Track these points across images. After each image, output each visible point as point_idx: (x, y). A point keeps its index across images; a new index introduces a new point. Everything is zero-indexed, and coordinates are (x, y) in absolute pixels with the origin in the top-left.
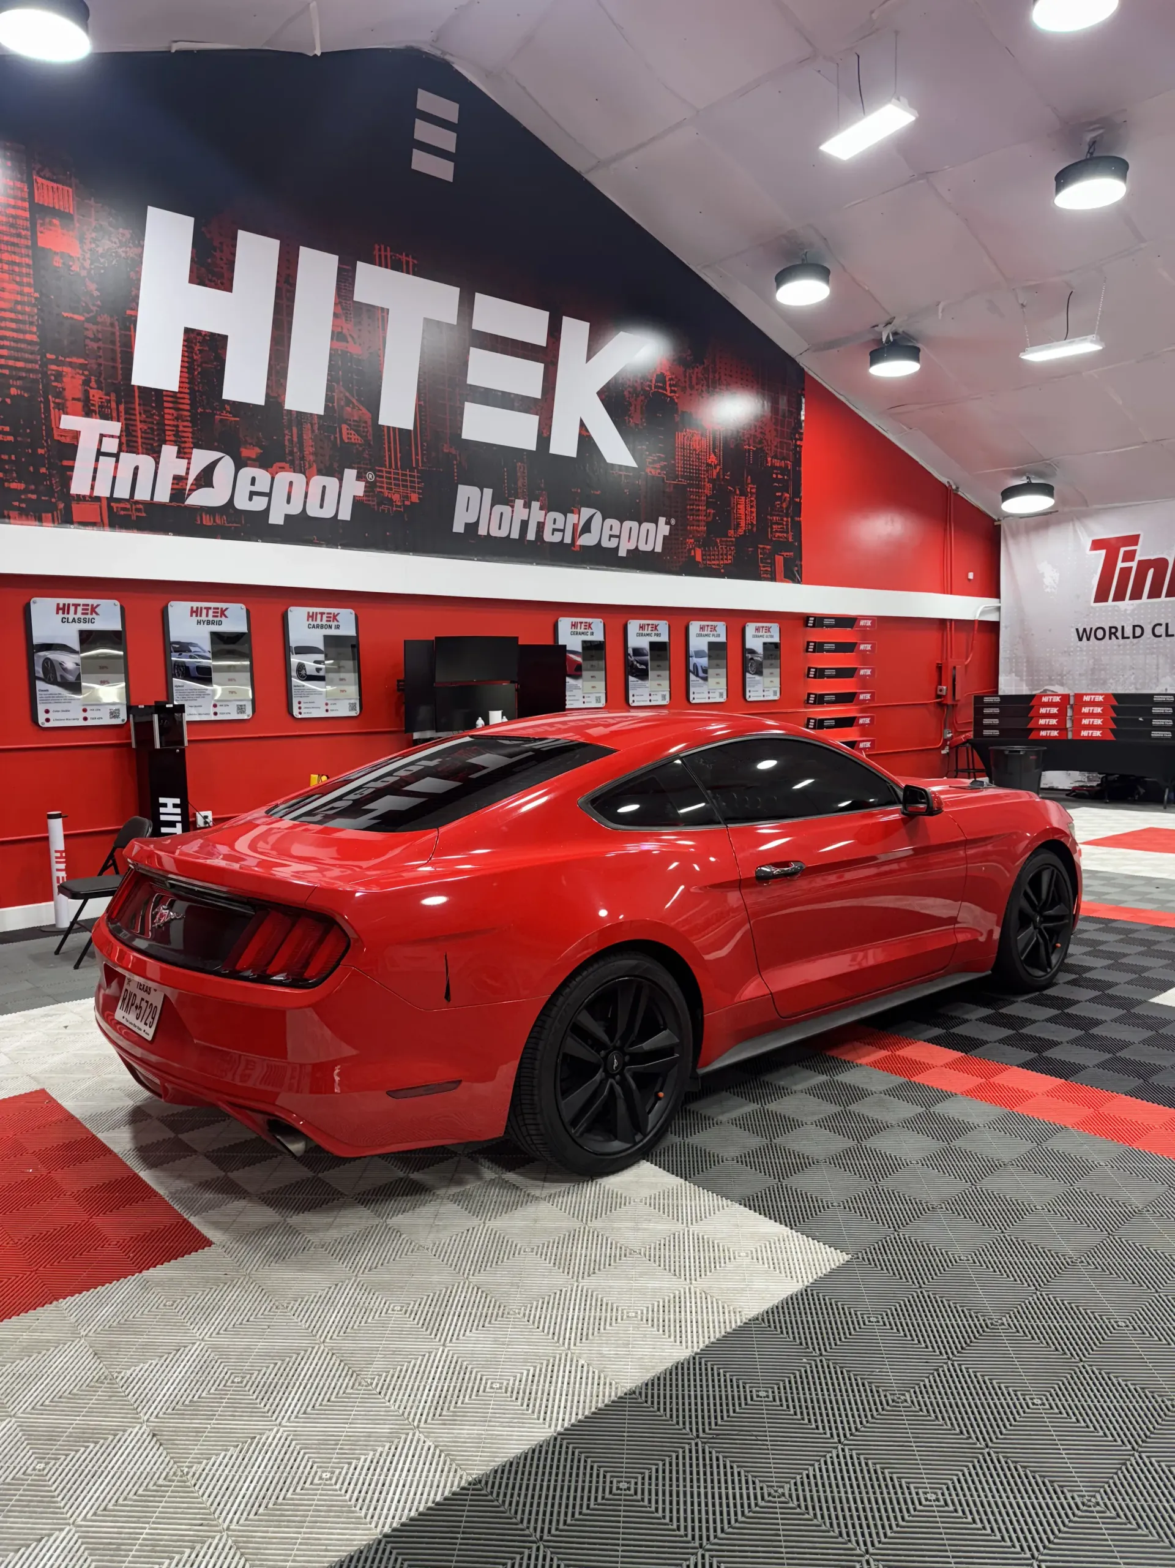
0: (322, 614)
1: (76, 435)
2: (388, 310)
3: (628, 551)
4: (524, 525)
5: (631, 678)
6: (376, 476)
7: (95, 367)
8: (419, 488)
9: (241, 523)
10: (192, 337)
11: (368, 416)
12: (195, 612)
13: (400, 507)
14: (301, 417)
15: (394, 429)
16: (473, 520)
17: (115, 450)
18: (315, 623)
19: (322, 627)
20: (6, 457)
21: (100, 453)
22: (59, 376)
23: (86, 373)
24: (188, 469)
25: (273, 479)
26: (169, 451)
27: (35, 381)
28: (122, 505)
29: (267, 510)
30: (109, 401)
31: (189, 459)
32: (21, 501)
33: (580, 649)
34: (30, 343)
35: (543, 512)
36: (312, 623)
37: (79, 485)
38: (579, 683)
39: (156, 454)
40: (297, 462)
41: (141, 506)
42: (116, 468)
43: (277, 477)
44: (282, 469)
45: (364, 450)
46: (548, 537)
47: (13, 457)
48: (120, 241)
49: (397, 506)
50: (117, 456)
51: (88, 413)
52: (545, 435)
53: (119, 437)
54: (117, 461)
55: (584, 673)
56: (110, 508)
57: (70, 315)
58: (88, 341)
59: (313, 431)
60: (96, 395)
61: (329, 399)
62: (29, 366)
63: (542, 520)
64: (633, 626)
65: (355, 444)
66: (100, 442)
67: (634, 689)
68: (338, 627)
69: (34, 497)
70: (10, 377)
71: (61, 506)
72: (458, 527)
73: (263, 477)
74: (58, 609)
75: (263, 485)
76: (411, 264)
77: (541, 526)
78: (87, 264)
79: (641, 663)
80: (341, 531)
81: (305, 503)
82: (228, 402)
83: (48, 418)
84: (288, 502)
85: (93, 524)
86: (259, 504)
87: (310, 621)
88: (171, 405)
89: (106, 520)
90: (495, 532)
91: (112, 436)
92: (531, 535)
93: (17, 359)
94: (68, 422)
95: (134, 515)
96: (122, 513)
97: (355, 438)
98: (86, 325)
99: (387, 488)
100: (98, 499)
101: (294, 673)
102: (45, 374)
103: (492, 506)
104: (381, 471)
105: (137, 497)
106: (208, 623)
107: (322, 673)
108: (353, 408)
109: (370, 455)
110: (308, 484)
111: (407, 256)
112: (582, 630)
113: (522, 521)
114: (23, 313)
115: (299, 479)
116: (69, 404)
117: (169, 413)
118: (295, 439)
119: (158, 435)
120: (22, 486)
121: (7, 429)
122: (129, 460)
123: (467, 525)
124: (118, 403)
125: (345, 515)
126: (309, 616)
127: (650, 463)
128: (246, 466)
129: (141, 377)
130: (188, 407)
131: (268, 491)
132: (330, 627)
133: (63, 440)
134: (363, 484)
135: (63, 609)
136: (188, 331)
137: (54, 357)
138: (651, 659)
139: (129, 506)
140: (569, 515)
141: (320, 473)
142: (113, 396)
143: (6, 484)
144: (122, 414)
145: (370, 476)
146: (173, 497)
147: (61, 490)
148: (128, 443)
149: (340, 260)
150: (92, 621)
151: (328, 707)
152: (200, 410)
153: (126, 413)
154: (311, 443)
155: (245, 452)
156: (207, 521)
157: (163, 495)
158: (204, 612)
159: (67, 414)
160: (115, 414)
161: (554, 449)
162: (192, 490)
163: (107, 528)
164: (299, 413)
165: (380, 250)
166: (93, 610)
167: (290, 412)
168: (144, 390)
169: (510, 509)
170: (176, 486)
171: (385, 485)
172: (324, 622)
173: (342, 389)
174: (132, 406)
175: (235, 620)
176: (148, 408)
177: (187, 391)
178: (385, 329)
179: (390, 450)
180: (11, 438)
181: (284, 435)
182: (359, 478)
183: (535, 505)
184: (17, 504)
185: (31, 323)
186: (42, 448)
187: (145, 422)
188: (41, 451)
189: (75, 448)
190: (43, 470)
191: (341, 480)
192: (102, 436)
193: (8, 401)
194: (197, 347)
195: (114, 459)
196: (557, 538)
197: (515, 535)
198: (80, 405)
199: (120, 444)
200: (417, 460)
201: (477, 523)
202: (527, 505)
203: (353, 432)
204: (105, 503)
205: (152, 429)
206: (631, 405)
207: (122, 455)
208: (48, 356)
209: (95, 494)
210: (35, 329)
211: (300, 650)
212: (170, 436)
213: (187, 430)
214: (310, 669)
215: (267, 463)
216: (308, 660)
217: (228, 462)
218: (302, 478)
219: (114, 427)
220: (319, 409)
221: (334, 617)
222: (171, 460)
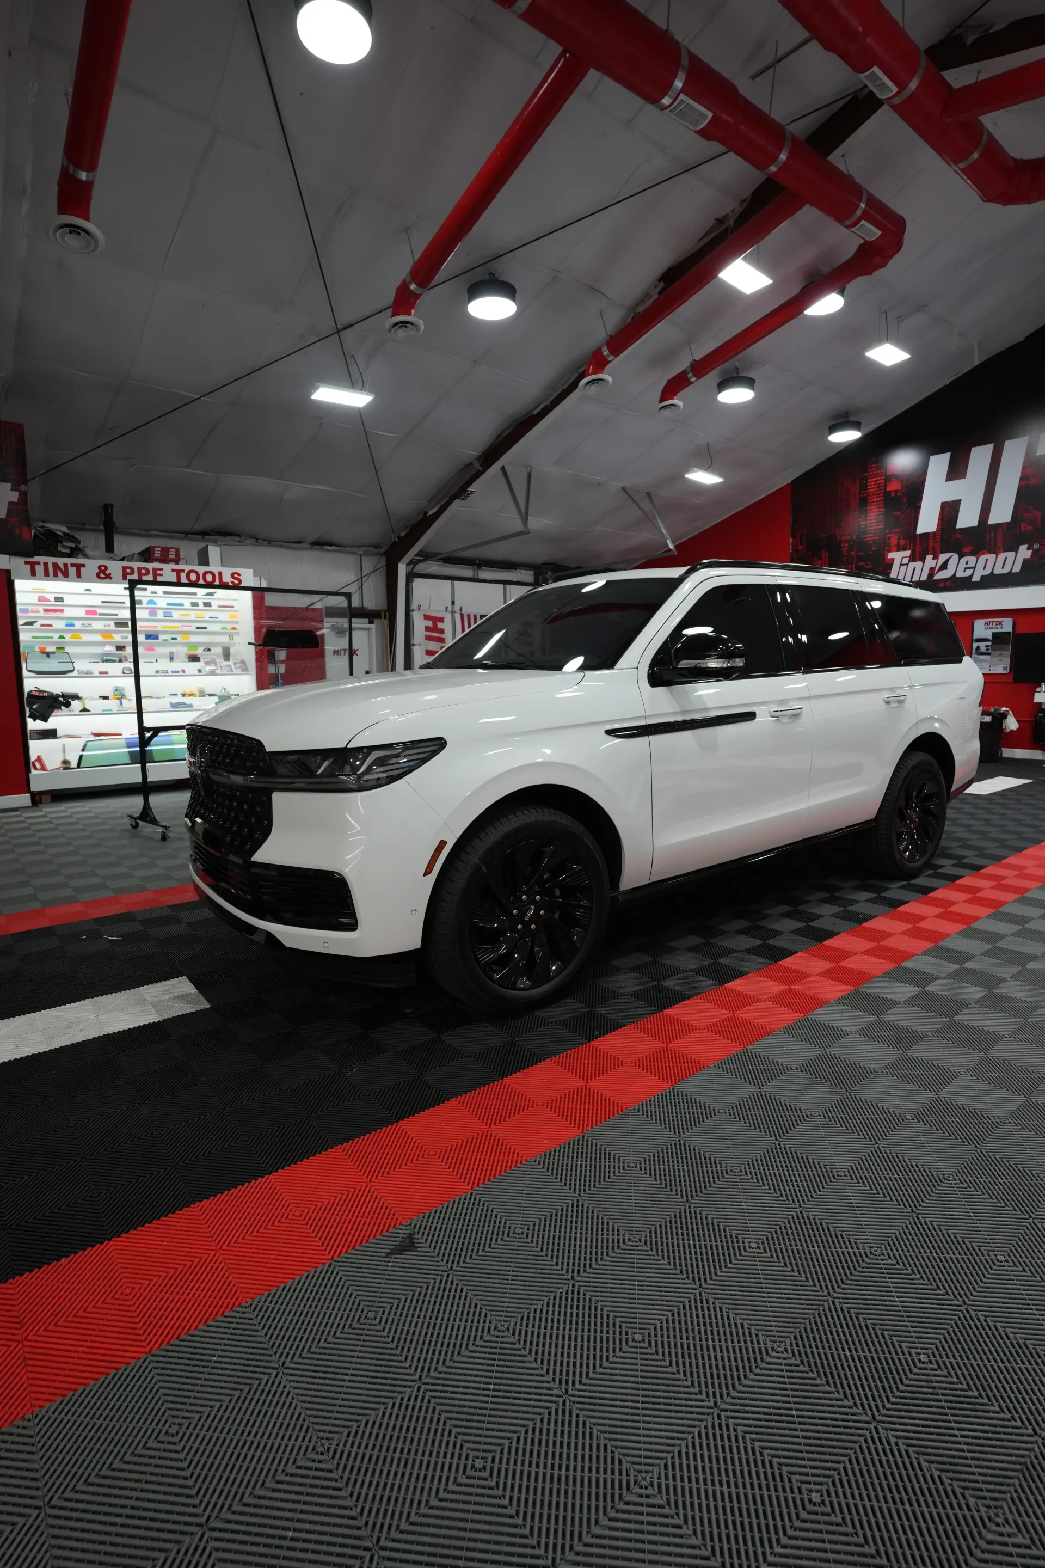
0: (994, 622)
1: (893, 560)
6: (1041, 545)
7: (904, 530)
9: (958, 583)
10: (944, 505)
11: (1037, 514)
14: (998, 526)
17: (907, 562)
18: (989, 627)
19: (993, 628)
21: (902, 565)
22: (889, 539)
23: (900, 534)
24: (937, 564)
25: (978, 559)
26: (929, 558)
27: (882, 543)
29: (972, 576)
30: (907, 543)
31: (938, 559)
34: (881, 529)
39: (923, 560)
40: (992, 549)
42: (907, 570)
43: (980, 558)
44: (983, 554)
45: (1033, 533)
50: (907, 565)
51: (898, 550)
53: (910, 557)
54: (907, 567)
57: (896, 513)
58: (901, 521)
59: (1004, 531)
60: (902, 542)
61: (1015, 512)
62: (880, 538)
65: (1029, 531)
66: (902, 560)
68: (1002, 628)
70: (873, 544)
73: (972, 560)
75: (971, 564)
78: (904, 491)
80: (1013, 578)
81: (994, 568)
82: (959, 529)
83: (884, 556)
84: (985, 569)
86: (969, 573)
87: (987, 626)
88: (933, 538)
91: (907, 557)
93: (876, 537)
94: (891, 555)
97: (1029, 528)
98: (902, 515)
101: (974, 651)
102: (885, 540)
104: (1044, 542)
107: (989, 651)
108: (1029, 513)
109: (1037, 535)
110: (997, 558)
114: (880, 518)
115: (991, 557)
116: (892, 548)
117: (931, 541)
118: (993, 538)
119: (926, 552)
121: (870, 563)
122: (912, 565)
124: (911, 543)
125: (1017, 569)
126: (986, 623)
129: (921, 529)
130: (940, 537)
131: (974, 566)
132: (998, 628)
134: (1030, 551)
136: (943, 503)
137: (888, 532)
141: (1005, 551)
142: (909, 540)
144: (912, 547)
146: (928, 577)
148: (913, 559)
151: (990, 668)
152: (945, 536)
153: (914, 546)
154: (1001, 537)
155: (965, 550)
156: (942, 585)
157: (924, 577)
159: (891, 552)
160: (909, 548)
162: (937, 573)
164: (996, 524)
167: (991, 525)
168: (922, 535)
170: (931, 572)
172: (996, 626)
173: (1024, 504)
174: (916, 542)
176: (923, 541)
177: (941, 530)
181: (987, 537)
182: (1028, 549)
185: (882, 521)
187: (921, 548)
191: (1017, 552)
192: (903, 558)
193: (871, 552)
194: (947, 509)
198: (896, 547)
203: (1028, 526)
205: (923, 550)
207: (910, 564)
208: (886, 532)
210: (882, 523)
211: (978, 640)
212: (930, 551)
213: (938, 546)
214: (983, 649)
215: (976, 553)
216: (983, 645)
217: (956, 556)
218: (994, 556)
219: (908, 553)
220: (1009, 519)
221: (1000, 623)
222: (930, 561)
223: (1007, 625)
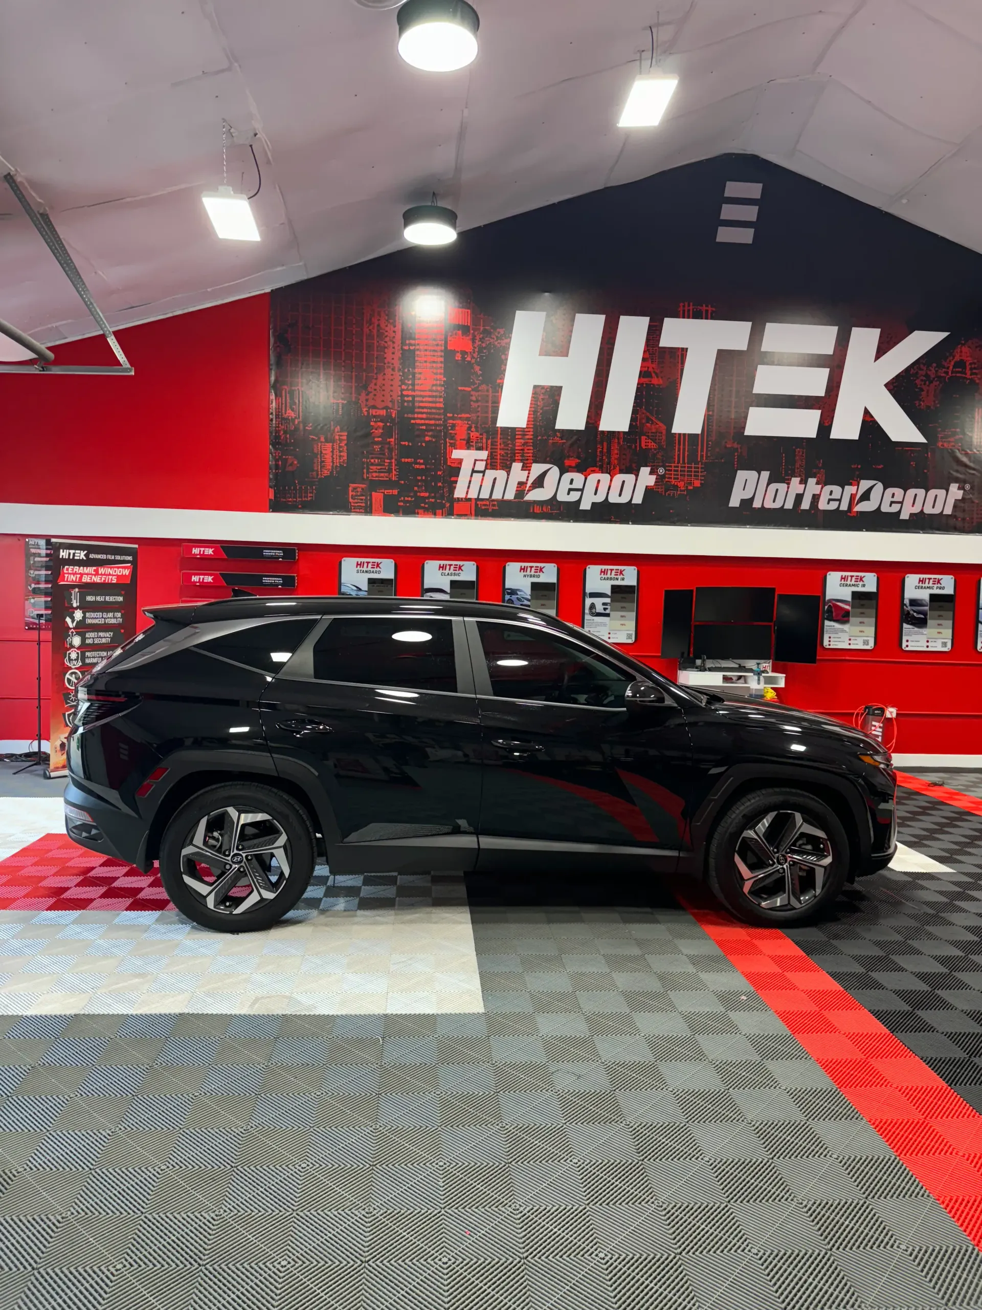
0: (612, 570)
1: (460, 461)
2: (687, 349)
3: (911, 515)
4: (799, 498)
5: (905, 625)
6: (666, 470)
7: (475, 418)
8: (701, 476)
9: (559, 509)
10: (538, 391)
11: (663, 427)
12: (523, 569)
13: (684, 491)
14: (611, 435)
15: (684, 434)
16: (750, 496)
17: (483, 469)
18: (606, 576)
19: (611, 579)
20: (419, 478)
21: (473, 471)
22: (453, 426)
23: (470, 422)
24: (528, 477)
25: (586, 479)
26: (517, 466)
27: (440, 431)
28: (484, 503)
29: (579, 501)
30: (482, 439)
31: (530, 470)
32: (425, 503)
33: (849, 598)
34: (439, 408)
35: (820, 486)
36: (604, 576)
37: (459, 493)
38: (846, 627)
39: (508, 469)
40: (604, 466)
41: (496, 503)
42: (483, 479)
43: (589, 478)
44: (594, 472)
45: (658, 453)
46: (823, 505)
47: (424, 478)
48: (497, 337)
49: (681, 491)
50: (483, 472)
51: (468, 448)
52: (827, 424)
53: (486, 460)
54: (483, 476)
55: (852, 619)
56: (476, 505)
57: (462, 388)
58: (472, 403)
59: (619, 443)
60: (474, 434)
61: (633, 419)
62: (437, 422)
63: (818, 493)
64: (911, 580)
65: (651, 449)
66: (475, 463)
67: (908, 635)
68: (623, 579)
69: (433, 500)
70: (426, 430)
71: (448, 505)
72: (734, 502)
73: (578, 478)
74: (440, 567)
75: (578, 484)
76: (710, 312)
77: (816, 498)
78: (475, 355)
79: (919, 612)
80: (633, 511)
81: (608, 493)
82: (559, 430)
83: (445, 453)
84: (596, 494)
85: (466, 515)
86: (575, 496)
87: (602, 575)
88: (520, 437)
89: (473, 512)
90: (769, 504)
91: (482, 460)
92: (806, 505)
93: (431, 419)
94: (456, 454)
95: (491, 509)
96: (483, 507)
97: (652, 445)
98: (472, 393)
99: (674, 479)
100: (470, 499)
101: (587, 611)
102: (446, 427)
103: (768, 485)
104: (671, 466)
105: (494, 497)
106: (531, 576)
107: (607, 612)
108: (652, 424)
109: (662, 456)
110: (611, 480)
111: (707, 306)
112: (853, 582)
113: (797, 495)
114: (437, 391)
116: (457, 443)
117: (519, 442)
118: (605, 450)
119: (511, 457)
120: (427, 494)
121: (422, 461)
122: (491, 474)
123: (743, 502)
124: (487, 439)
125: (638, 499)
126: (601, 572)
127: (942, 438)
128: (568, 472)
129: (503, 421)
130: (532, 437)
131: (581, 487)
132: (617, 579)
133: (453, 465)
134: (654, 477)
135: (442, 567)
136: (535, 387)
137: (451, 415)
138: (930, 609)
139: (488, 503)
140: (846, 487)
141: (622, 472)
142: (485, 436)
143: (418, 494)
144: (490, 446)
145: (661, 471)
146: (516, 496)
147: (449, 495)
148: (491, 464)
149: (651, 321)
150: (458, 575)
151: (610, 636)
152: (539, 438)
153: (492, 445)
154: (616, 451)
155: (567, 462)
156: (538, 510)
157: (510, 495)
158: (529, 569)
159: (456, 449)
160: (485, 446)
161: (834, 435)
162: (529, 491)
163: (473, 517)
164: (609, 432)
165: (684, 306)
166: (460, 568)
167: (603, 432)
168: (505, 430)
169: (785, 485)
170: (519, 489)
171: (673, 476)
172: (613, 576)
173: (645, 411)
174: (495, 440)
175: (549, 574)
176: (505, 440)
177: (532, 426)
178: (683, 363)
179: (679, 450)
180: (423, 467)
181: (597, 449)
182: (651, 473)
183: (812, 481)
184: (423, 505)
185: (440, 397)
186: (440, 470)
187: (503, 449)
188: (439, 473)
189: (458, 469)
190: (440, 484)
191: (637, 476)
192: (476, 460)
193: (424, 444)
194: (542, 397)
195: (482, 474)
196: (833, 506)
197: (789, 505)
198: (465, 442)
199: (487, 465)
200: (702, 456)
201: (752, 499)
202: (804, 482)
203: (650, 441)
204: (474, 502)
205: (507, 454)
206: (922, 390)
207: (487, 471)
208: (448, 415)
209: (469, 496)
210: (442, 400)
211: (593, 595)
212: (518, 456)
213: (530, 452)
214: (599, 608)
215: (584, 468)
216: (599, 602)
217: (555, 470)
218: (607, 476)
219: (484, 454)
220: (625, 428)
221: (621, 572)
222: (517, 472)
223: (630, 575)
